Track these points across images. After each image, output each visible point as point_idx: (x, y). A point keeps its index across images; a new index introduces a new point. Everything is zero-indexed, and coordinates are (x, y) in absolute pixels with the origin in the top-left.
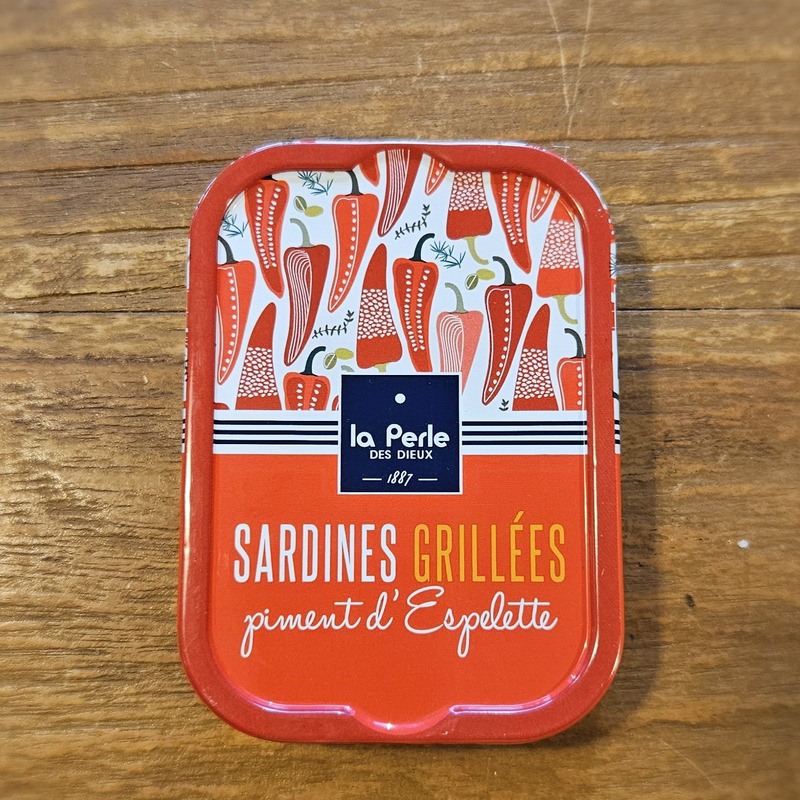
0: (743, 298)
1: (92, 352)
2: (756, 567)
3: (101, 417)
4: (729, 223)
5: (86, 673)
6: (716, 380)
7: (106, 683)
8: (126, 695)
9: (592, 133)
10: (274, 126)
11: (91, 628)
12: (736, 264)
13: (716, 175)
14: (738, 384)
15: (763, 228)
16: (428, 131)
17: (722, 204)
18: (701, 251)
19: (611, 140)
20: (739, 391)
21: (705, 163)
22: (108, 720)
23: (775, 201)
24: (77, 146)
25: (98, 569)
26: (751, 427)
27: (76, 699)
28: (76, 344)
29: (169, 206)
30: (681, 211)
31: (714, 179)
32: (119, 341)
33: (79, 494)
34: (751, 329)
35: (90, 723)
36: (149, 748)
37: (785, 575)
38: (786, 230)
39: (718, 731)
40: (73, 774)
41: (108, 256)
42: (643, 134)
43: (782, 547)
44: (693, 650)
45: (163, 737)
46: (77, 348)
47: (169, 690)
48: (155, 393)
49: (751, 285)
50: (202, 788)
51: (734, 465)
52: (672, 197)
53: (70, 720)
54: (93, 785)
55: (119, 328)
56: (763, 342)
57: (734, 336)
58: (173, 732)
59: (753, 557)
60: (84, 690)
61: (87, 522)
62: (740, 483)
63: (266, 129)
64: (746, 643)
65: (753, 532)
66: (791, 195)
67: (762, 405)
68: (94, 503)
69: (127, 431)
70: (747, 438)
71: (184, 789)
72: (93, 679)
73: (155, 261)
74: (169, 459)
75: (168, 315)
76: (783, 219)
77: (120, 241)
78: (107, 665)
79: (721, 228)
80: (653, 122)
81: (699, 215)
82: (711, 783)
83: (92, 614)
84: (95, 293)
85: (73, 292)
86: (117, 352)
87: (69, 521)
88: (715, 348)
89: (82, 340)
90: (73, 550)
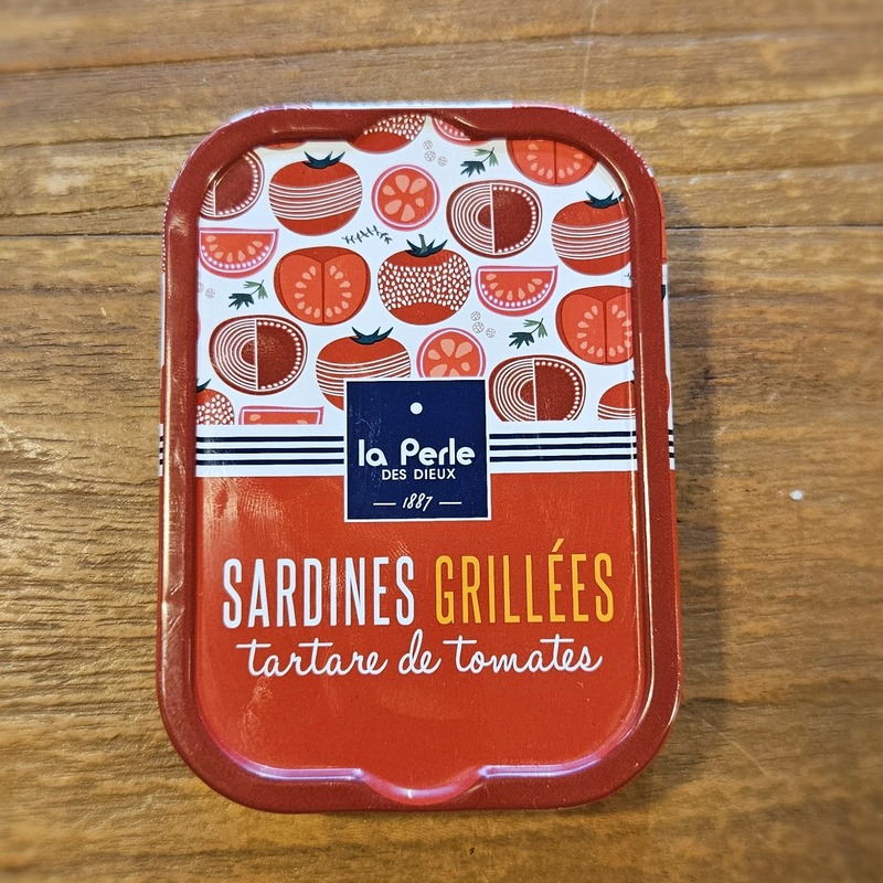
0: (793, 214)
1: (43, 281)
2: (812, 521)
3: (54, 357)
4: (777, 128)
5: (34, 651)
6: (764, 307)
7: (59, 662)
8: (83, 676)
9: (620, 26)
10: (252, 21)
11: (42, 598)
12: (786, 175)
13: (764, 73)
14: (789, 312)
15: (817, 134)
16: (430, 25)
17: (770, 107)
18: (745, 161)
19: (642, 33)
20: (791, 321)
21: (749, 60)
22: (62, 704)
23: (831, 103)
24: (22, 45)
25: (50, 531)
26: (804, 362)
27: (26, 680)
28: (23, 272)
29: (130, 112)
30: (722, 115)
31: (761, 78)
32: (73, 268)
33: (27, 445)
34: (804, 249)
35: (41, 708)
36: (110, 736)
37: (845, 530)
38: (844, 136)
39: (769, 710)
40: (22, 767)
41: (59, 171)
42: (678, 27)
43: (842, 498)
44: (739, 618)
45: (126, 722)
46: (25, 277)
47: (134, 668)
48: (115, 328)
49: (802, 198)
50: (172, 782)
51: (784, 405)
52: (711, 99)
53: (17, 705)
54: (44, 779)
55: (73, 253)
56: (819, 264)
57: (784, 257)
58: (138, 717)
59: (809, 510)
60: (35, 670)
61: (37, 476)
62: (793, 425)
63: (243, 24)
64: (800, 608)
65: (808, 481)
66: (850, 96)
67: (817, 336)
68: (44, 454)
69: (82, 372)
70: (800, 373)
71: (151, 783)
72: (44, 658)
73: (115, 177)
74: (131, 403)
75: (129, 239)
76: (839, 123)
77: (74, 153)
78: (61, 641)
79: (768, 134)
80: (690, 13)
81: (744, 119)
82: (762, 769)
83: (43, 583)
84: (45, 214)
85: (19, 212)
86: (71, 281)
87: (15, 475)
88: (764, 271)
89: (31, 268)
90: (21, 509)
